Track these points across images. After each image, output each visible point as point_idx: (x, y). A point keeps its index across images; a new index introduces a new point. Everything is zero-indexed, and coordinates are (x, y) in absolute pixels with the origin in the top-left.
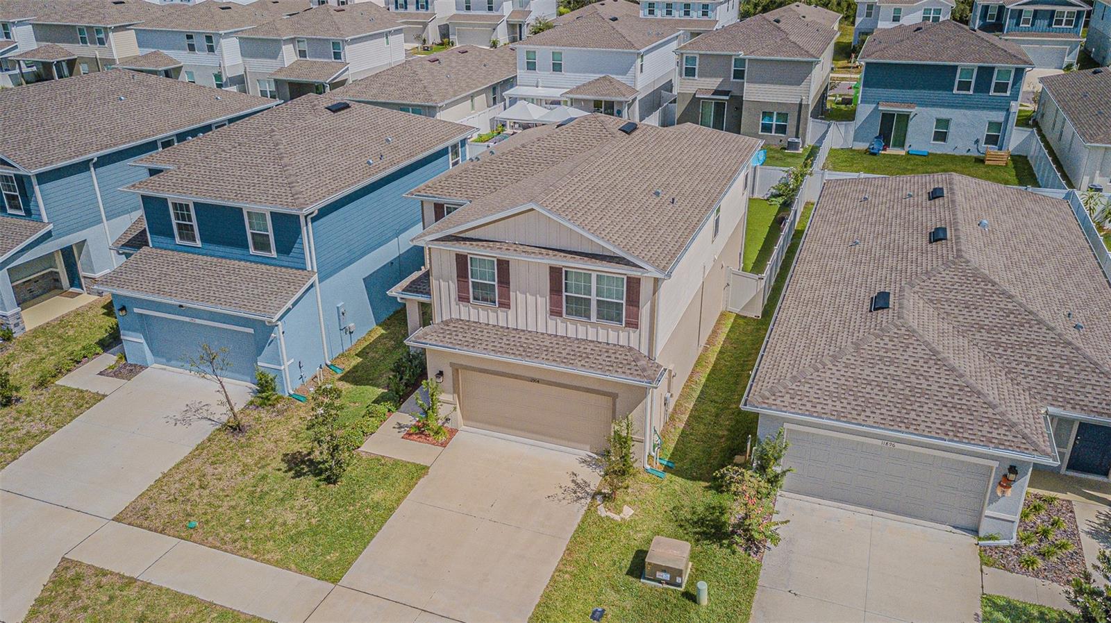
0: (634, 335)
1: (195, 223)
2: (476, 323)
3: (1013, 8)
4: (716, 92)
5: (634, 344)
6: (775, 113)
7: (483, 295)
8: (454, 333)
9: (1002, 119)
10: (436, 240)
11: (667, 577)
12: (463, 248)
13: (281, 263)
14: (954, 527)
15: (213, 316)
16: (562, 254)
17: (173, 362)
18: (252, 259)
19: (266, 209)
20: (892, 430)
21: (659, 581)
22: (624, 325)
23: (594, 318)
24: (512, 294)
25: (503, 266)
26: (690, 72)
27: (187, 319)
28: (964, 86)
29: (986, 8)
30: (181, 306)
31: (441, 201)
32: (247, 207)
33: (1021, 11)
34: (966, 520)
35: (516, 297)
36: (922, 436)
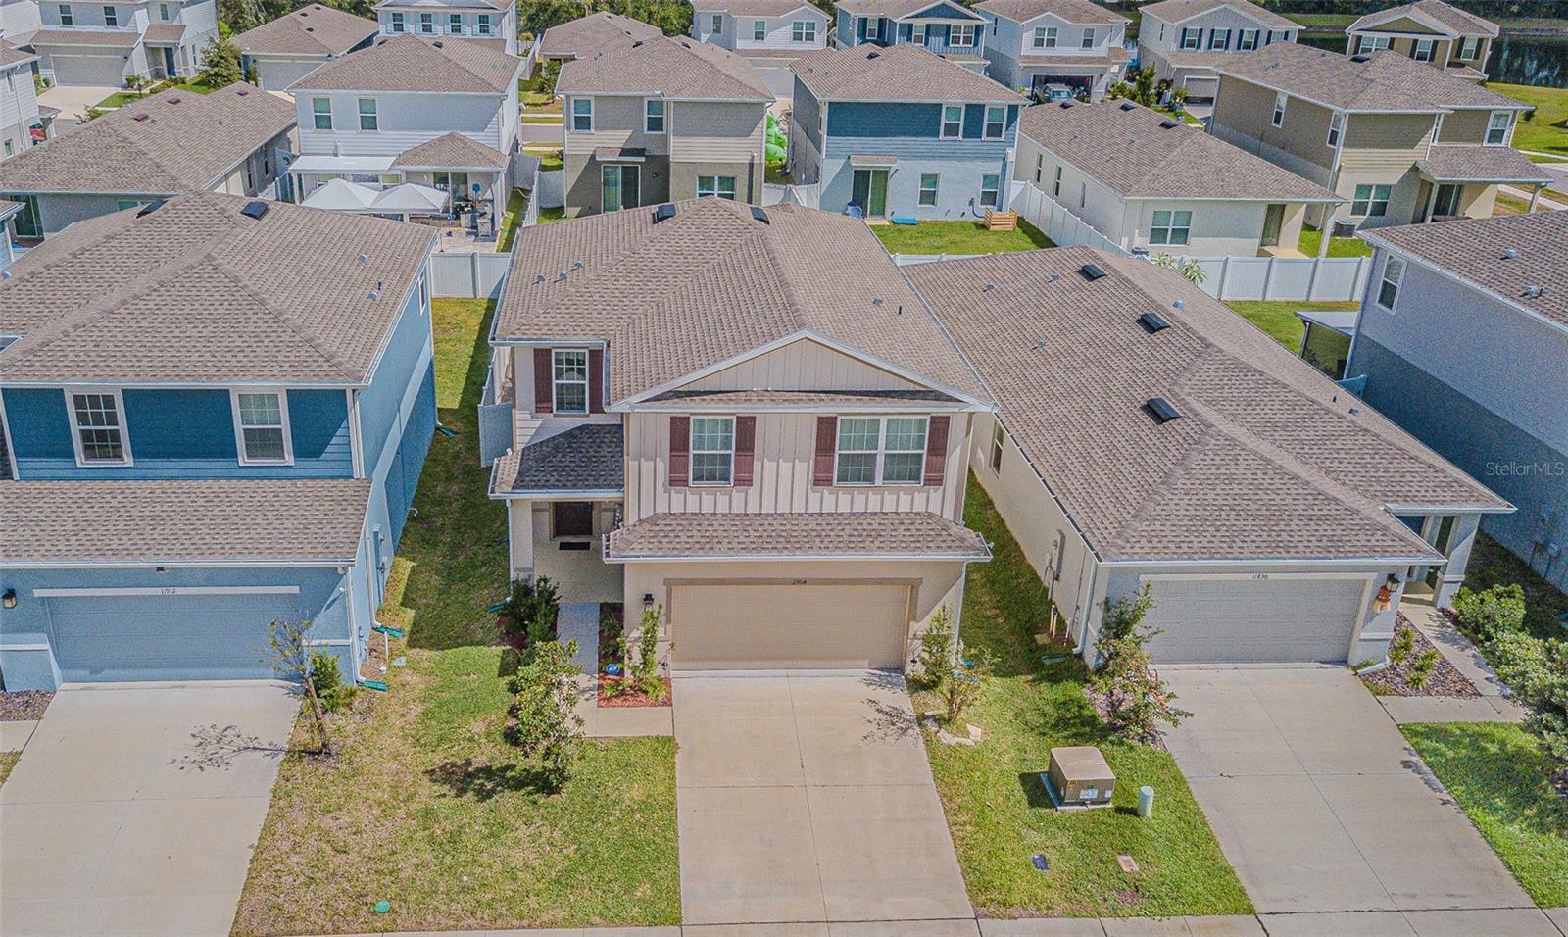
0: (935, 494)
1: (123, 427)
2: (696, 514)
3: (903, 22)
4: (625, 152)
5: (934, 508)
6: (717, 178)
7: (713, 472)
8: (672, 535)
9: (998, 172)
11: (1093, 794)
12: (681, 408)
13: (302, 473)
14: (1322, 662)
15: (212, 577)
16: (841, 397)
17: (107, 673)
18: (244, 473)
19: (278, 386)
20: (1272, 558)
21: (1083, 803)
22: (922, 484)
23: (879, 481)
24: (757, 464)
25: (746, 425)
26: (583, 123)
27: (158, 591)
28: (952, 130)
29: (864, 21)
30: (160, 569)
31: (543, 345)
32: (236, 386)
33: (911, 26)
35: (765, 467)
36: (1307, 558)
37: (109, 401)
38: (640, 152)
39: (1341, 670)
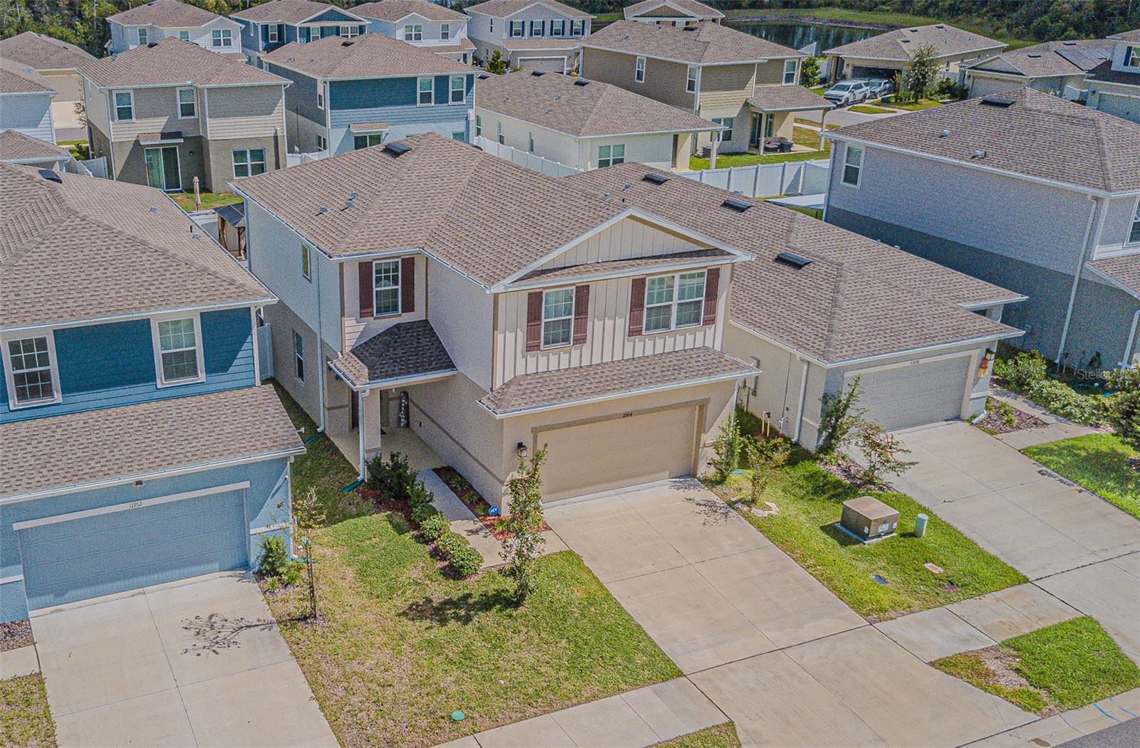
0: (710, 331)
1: (53, 367)
2: (545, 372)
3: (301, 26)
4: (164, 136)
5: (709, 344)
6: (248, 152)
7: (560, 335)
9: (463, 129)
10: (521, 279)
11: (885, 527)
12: (536, 285)
14: (945, 420)
15: (178, 484)
16: (651, 261)
17: (69, 594)
18: (165, 394)
19: (191, 311)
21: (879, 536)
22: (702, 324)
23: (673, 326)
24: (590, 324)
25: (583, 293)
26: (125, 114)
27: (126, 506)
28: (426, 98)
29: (266, 28)
30: (139, 483)
31: (366, 258)
32: (157, 315)
33: (308, 29)
34: (950, 414)
35: (595, 326)
36: (946, 343)
37: (42, 343)
38: (178, 135)
39: (959, 423)
